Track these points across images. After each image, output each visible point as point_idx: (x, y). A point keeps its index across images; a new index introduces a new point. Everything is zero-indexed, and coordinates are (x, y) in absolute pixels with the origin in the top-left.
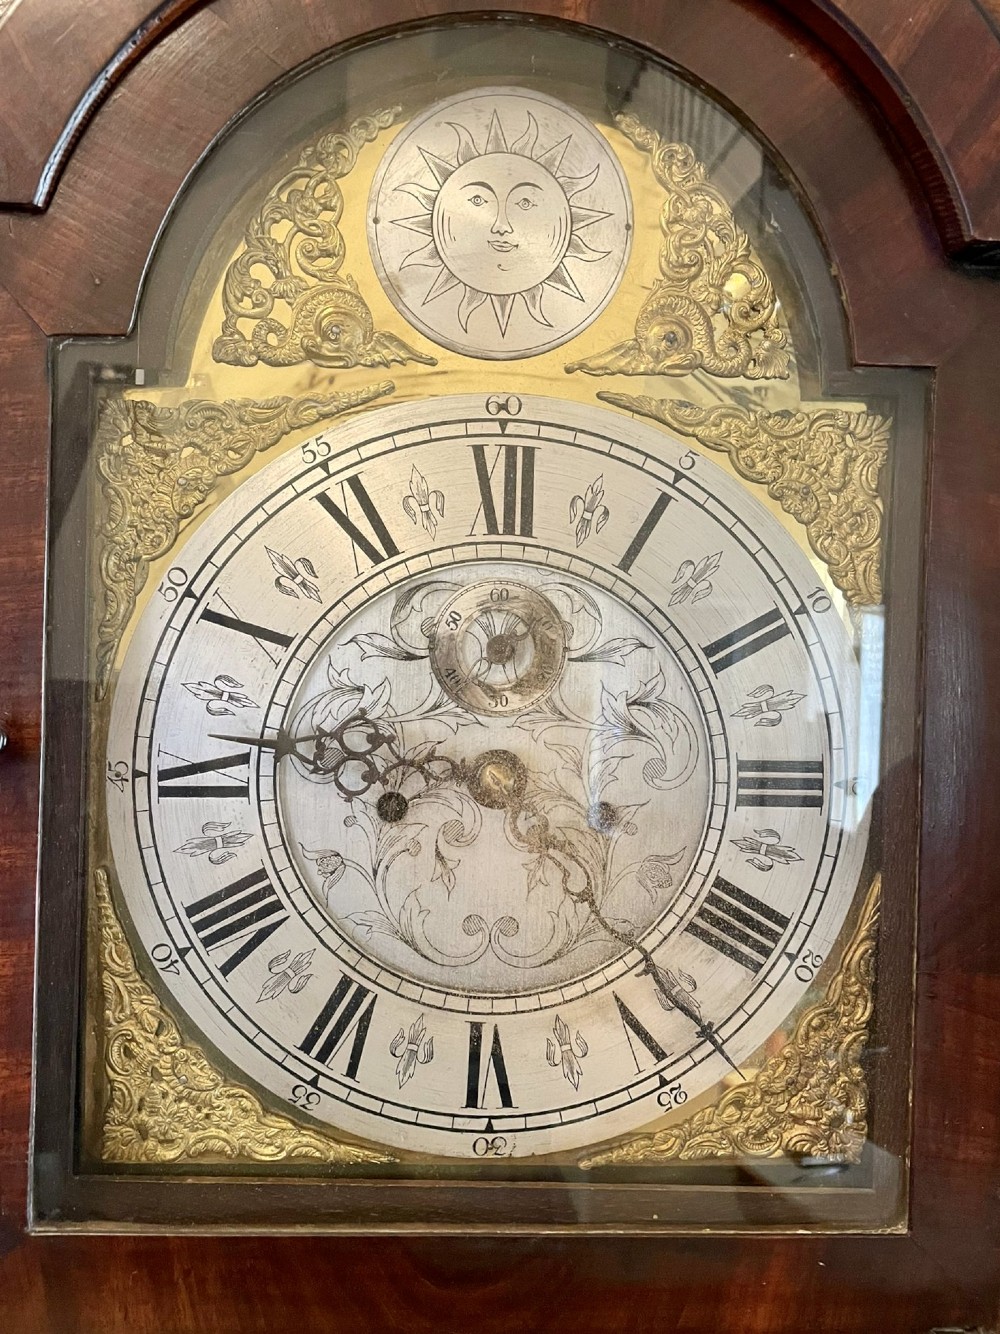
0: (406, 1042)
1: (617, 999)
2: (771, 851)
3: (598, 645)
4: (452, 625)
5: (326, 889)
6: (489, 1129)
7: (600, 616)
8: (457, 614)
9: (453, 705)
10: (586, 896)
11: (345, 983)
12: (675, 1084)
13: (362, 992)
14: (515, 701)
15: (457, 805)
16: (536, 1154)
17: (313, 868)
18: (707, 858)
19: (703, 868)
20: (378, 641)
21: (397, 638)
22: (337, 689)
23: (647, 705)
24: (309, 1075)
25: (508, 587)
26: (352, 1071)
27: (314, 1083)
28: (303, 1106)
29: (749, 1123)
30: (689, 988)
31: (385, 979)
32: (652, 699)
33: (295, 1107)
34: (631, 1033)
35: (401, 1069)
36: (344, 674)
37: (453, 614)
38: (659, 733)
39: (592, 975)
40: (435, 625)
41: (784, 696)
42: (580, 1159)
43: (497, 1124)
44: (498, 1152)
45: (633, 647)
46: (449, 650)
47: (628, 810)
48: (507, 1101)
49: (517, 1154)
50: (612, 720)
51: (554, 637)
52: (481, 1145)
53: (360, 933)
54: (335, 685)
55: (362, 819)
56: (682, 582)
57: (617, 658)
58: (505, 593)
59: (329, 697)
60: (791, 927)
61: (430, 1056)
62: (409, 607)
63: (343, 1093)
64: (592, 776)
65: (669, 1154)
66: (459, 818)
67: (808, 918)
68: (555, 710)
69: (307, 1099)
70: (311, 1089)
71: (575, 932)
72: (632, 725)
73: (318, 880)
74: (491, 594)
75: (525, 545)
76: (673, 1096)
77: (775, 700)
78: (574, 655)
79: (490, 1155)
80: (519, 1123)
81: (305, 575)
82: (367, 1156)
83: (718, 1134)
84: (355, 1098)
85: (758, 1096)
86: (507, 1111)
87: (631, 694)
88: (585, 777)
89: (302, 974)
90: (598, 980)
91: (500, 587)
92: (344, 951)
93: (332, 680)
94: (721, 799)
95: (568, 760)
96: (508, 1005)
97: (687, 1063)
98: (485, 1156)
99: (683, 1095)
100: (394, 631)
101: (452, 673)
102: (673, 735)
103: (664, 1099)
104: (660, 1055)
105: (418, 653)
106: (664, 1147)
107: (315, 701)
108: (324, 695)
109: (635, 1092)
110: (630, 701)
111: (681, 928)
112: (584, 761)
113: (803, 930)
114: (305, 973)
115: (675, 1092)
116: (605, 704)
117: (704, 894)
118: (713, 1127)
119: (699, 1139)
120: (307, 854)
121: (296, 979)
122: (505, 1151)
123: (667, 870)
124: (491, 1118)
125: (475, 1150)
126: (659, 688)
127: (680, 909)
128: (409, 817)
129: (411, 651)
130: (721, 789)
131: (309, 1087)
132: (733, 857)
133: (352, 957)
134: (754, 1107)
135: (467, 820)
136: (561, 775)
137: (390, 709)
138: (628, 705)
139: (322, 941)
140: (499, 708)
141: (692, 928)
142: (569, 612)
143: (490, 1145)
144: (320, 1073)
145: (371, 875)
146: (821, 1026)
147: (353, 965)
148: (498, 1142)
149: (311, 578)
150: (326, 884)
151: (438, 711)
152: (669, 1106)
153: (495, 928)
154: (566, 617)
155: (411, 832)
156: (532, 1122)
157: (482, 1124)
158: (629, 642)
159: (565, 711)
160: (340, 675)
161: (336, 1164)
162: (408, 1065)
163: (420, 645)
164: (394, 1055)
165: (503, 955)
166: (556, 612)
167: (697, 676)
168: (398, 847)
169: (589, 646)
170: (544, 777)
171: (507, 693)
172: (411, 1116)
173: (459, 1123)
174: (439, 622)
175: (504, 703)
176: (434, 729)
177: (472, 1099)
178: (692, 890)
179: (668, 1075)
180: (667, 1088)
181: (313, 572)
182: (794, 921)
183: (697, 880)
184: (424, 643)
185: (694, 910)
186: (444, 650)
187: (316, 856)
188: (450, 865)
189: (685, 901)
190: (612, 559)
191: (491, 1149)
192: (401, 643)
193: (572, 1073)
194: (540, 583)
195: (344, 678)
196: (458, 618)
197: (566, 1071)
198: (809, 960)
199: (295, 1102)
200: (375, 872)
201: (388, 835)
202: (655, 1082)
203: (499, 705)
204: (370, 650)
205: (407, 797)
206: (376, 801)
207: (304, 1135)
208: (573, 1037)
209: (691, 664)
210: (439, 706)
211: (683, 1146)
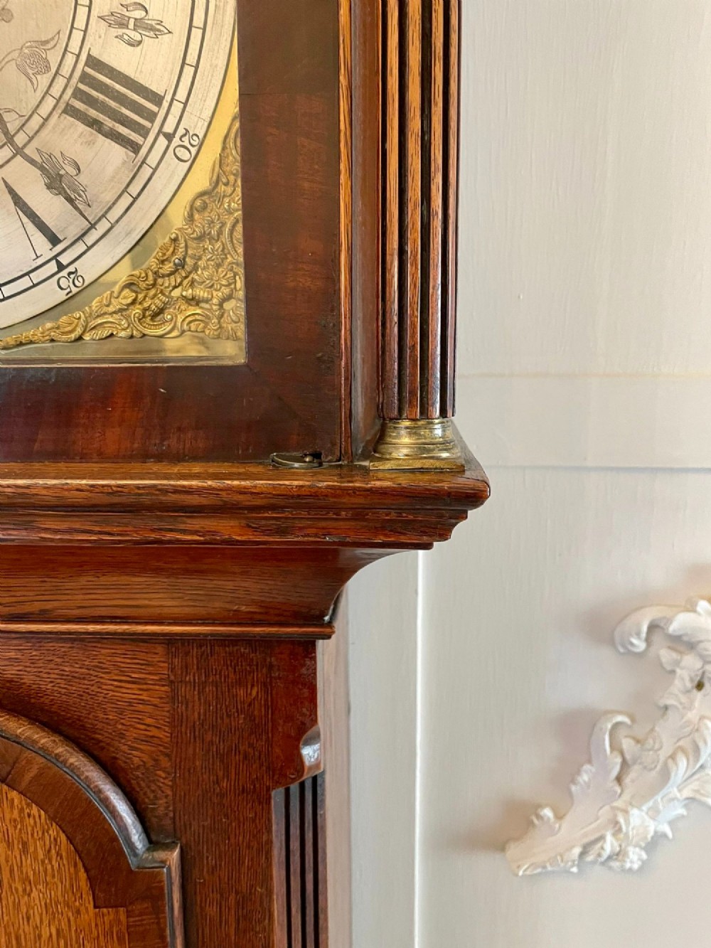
1: (8, 186)
2: (139, 24)
12: (71, 269)
18: (77, 36)
19: (74, 46)
29: (146, 305)
30: (72, 171)
34: (25, 220)
60: (165, 104)
65: (73, 335)
67: (182, 95)
76: (71, 280)
83: (116, 316)
85: (150, 278)
97: (80, 247)
99: (80, 279)
103: (64, 283)
104: (54, 240)
106: (68, 329)
109: (36, 277)
111: (58, 110)
113: (177, 108)
115: (72, 276)
117: (77, 74)
118: (111, 309)
119: (99, 321)
127: (56, 91)
132: (102, 32)
134: (148, 289)
141: (70, 111)
146: (205, 207)
152: (69, 290)
178: (66, 70)
179: (64, 259)
180: (65, 273)
182: (168, 98)
183: (70, 59)
185: (69, 92)
189: (60, 83)
198: (186, 139)
202: (53, 267)
211: (85, 328)
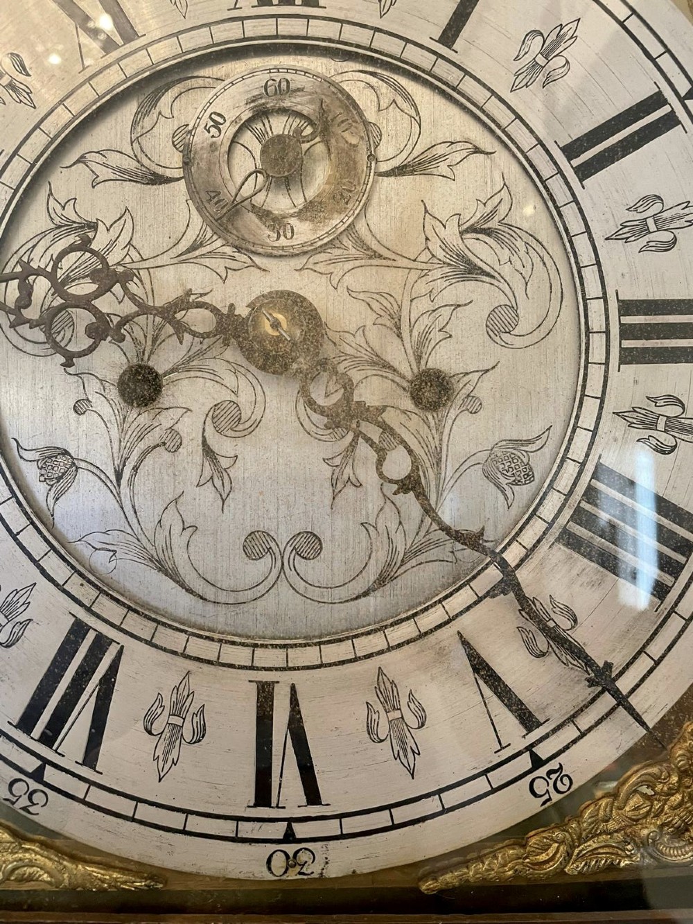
0: (166, 712)
1: (465, 643)
2: (672, 424)
3: (415, 153)
4: (213, 130)
5: (51, 501)
6: (289, 837)
7: (418, 114)
8: (219, 115)
9: (219, 243)
10: (410, 484)
11: (79, 630)
12: (553, 765)
13: (101, 644)
14: (304, 232)
15: (230, 380)
16: (358, 872)
17: (31, 473)
18: (582, 438)
19: (577, 453)
20: (114, 159)
21: (140, 156)
22: (59, 227)
23: (488, 232)
24: (31, 764)
25: (289, 77)
26: (90, 759)
27: (38, 775)
28: (25, 809)
29: (663, 819)
30: (564, 623)
31: (134, 623)
32: (493, 224)
33: (14, 810)
34: (487, 691)
35: (159, 752)
36: (69, 207)
37: (213, 116)
38: (506, 271)
39: (426, 609)
40: (190, 132)
41: (678, 210)
42: (424, 878)
43: (300, 830)
44: (304, 870)
45: (464, 153)
46: (210, 163)
47: (466, 379)
48: (313, 796)
49: (333, 872)
50: (440, 254)
51: (354, 141)
52: (279, 862)
53: (100, 560)
54: (57, 220)
55: (99, 404)
56: (528, 59)
57: (443, 168)
58: (284, 85)
59: (50, 237)
61: (200, 735)
62: (154, 113)
63: (79, 789)
64: (415, 333)
65: (550, 868)
66: (234, 398)
68: (361, 244)
69: (30, 799)
70: (34, 785)
71: (401, 549)
72: (469, 262)
73: (40, 490)
74: (266, 87)
75: (308, 17)
76: (551, 782)
77: (665, 215)
78: (384, 167)
79: (292, 875)
80: (332, 828)
81: (16, 74)
82: (116, 880)
83: (620, 836)
84: (96, 796)
85: (675, 779)
86: (314, 811)
87: (466, 216)
88: (405, 335)
89: (17, 620)
90: (435, 616)
91: (278, 77)
92: (75, 585)
93: (53, 215)
94: (597, 354)
95: (382, 313)
96: (310, 655)
97: (570, 733)
98: (284, 877)
99: (566, 780)
100: (136, 145)
101: (214, 194)
102: (526, 274)
103: (540, 787)
104: (528, 720)
105: (168, 173)
106: (543, 857)
107: (30, 245)
108: (43, 234)
109: (497, 777)
110: (465, 227)
111: (551, 538)
112: (405, 314)
114: (20, 619)
115: (554, 776)
116: (430, 234)
117: (580, 489)
118: (612, 825)
119: (592, 844)
120: (25, 455)
121: (10, 626)
122: (314, 869)
123: (525, 460)
124: (290, 821)
125: (269, 869)
126: (503, 209)
127: (548, 511)
128: (165, 399)
129: (160, 171)
130: (598, 342)
131: (30, 781)
132: (619, 434)
133: (86, 594)
134: (670, 794)
135: (245, 398)
136: (373, 335)
137: (133, 253)
138: (461, 233)
139: (43, 572)
140: (283, 242)
141: (566, 538)
142: (374, 109)
143: (292, 861)
144: (45, 761)
145: (113, 478)
147: (87, 604)
148: (303, 857)
149: (22, 78)
150: (52, 494)
151: (197, 253)
152: (546, 797)
153: (289, 549)
154: (371, 115)
155: (166, 420)
156: (350, 825)
157: (278, 830)
158: (459, 146)
159: (374, 245)
160: (64, 208)
161: (72, 890)
162: (171, 745)
163: (171, 161)
164: (150, 733)
165: (301, 586)
166: (356, 106)
167: (556, 185)
168: (151, 439)
169: (404, 155)
170: (350, 338)
171: (293, 221)
172: (176, 820)
173: (246, 830)
174: (195, 128)
175: (289, 235)
176: (196, 278)
177: (263, 795)
178: (564, 483)
179: (543, 751)
180: (542, 771)
181: (24, 69)
183: (571, 469)
184: (176, 159)
185: (567, 513)
186: (203, 165)
187: (36, 456)
188: (224, 463)
189: (555, 500)
190: (429, 32)
191: (294, 866)
192: (146, 162)
193: (406, 753)
194: (333, 73)
195: (69, 213)
196: (221, 121)
197: (396, 748)
199: (13, 803)
200: (119, 475)
201: (136, 423)
202: (525, 762)
203: (282, 238)
204: (105, 173)
205: (160, 372)
206: (117, 377)
207: (27, 850)
208: (404, 701)
209: (546, 169)
210: (201, 245)
211: (569, 855)
